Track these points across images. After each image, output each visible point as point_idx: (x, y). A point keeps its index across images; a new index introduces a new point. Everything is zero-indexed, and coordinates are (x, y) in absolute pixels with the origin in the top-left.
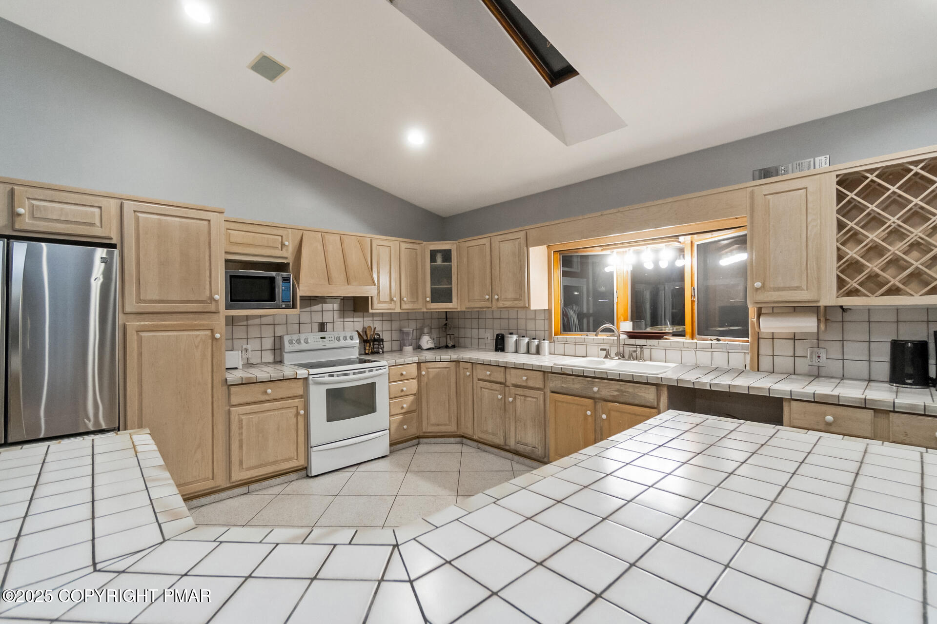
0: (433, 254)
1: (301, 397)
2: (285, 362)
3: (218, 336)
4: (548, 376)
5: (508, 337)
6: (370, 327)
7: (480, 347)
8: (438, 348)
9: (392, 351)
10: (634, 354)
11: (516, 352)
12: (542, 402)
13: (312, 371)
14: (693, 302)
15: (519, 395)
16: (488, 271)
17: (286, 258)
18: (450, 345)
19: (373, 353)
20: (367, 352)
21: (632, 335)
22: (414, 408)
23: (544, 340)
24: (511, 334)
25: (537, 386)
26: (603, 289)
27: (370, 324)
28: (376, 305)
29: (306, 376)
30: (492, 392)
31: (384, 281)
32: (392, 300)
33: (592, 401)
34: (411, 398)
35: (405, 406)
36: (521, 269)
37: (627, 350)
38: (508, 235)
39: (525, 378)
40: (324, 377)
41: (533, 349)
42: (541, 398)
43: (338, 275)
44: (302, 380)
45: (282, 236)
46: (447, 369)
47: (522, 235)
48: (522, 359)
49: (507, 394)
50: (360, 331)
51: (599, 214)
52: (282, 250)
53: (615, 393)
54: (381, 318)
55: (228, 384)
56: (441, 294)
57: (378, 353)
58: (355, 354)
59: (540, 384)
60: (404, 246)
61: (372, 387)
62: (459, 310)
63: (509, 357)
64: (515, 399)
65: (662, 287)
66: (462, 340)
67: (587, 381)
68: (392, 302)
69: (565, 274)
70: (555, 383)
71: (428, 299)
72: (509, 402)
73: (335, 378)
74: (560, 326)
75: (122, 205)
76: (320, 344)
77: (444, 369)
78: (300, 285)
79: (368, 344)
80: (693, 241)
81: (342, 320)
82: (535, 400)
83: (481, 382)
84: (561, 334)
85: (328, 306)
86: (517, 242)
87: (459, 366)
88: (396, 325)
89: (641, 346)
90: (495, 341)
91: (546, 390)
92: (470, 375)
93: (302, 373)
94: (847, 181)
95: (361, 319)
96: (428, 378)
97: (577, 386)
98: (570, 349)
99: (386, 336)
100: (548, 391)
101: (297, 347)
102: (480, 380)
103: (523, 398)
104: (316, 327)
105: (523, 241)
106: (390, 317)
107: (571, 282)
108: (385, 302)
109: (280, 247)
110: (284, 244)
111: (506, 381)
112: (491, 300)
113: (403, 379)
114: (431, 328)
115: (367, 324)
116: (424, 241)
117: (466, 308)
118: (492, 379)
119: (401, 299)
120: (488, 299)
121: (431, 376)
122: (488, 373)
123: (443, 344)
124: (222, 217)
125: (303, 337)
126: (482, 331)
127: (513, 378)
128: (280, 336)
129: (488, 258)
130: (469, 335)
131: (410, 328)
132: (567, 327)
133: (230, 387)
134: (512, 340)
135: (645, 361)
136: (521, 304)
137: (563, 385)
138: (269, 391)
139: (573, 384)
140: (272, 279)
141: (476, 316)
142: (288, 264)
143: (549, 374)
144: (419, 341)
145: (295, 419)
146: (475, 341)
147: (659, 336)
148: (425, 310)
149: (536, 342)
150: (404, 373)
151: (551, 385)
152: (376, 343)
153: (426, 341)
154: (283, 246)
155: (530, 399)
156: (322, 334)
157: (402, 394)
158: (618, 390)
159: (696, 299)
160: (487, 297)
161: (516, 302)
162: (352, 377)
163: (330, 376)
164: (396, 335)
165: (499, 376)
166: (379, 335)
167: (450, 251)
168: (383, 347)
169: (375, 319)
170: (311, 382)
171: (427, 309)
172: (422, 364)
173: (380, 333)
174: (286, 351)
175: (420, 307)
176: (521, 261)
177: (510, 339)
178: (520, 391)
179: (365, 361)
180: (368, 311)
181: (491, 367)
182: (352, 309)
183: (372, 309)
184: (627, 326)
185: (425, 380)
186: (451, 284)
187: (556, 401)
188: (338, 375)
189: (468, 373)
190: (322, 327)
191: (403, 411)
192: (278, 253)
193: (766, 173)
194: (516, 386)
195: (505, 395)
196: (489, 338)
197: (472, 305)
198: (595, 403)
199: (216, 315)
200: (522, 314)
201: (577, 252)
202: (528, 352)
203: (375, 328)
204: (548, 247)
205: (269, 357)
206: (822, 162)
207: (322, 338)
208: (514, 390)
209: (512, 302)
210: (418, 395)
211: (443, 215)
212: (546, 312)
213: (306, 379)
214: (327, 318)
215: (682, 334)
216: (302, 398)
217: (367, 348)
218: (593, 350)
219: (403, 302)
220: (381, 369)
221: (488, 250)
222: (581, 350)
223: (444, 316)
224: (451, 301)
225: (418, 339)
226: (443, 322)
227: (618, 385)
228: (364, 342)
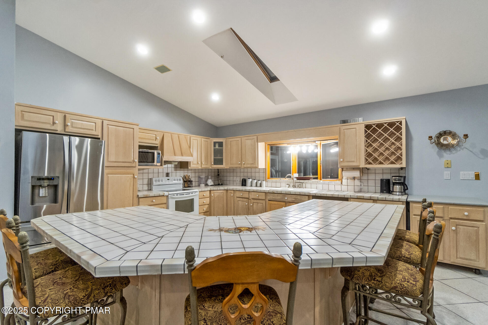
0: (215, 143)
1: (165, 204)
2: (153, 190)
3: (136, 177)
4: (267, 194)
5: (248, 180)
6: (187, 175)
7: (234, 185)
8: (215, 185)
9: (195, 186)
10: (299, 186)
11: (251, 186)
12: (264, 205)
13: (170, 193)
14: (321, 166)
15: (255, 203)
16: (240, 152)
17: (157, 144)
18: (220, 184)
19: (188, 187)
20: (186, 186)
21: (298, 179)
22: (208, 210)
23: (263, 181)
24: (249, 178)
25: (263, 199)
26: (286, 160)
27: (187, 174)
28: (192, 165)
29: (168, 195)
30: (243, 202)
31: (195, 154)
32: (198, 163)
33: (284, 203)
34: (207, 206)
35: (205, 209)
36: (255, 151)
37: (297, 184)
38: (249, 137)
39: (257, 195)
40: (174, 195)
41: (259, 185)
42: (264, 203)
43: (178, 151)
44: (166, 197)
45: (156, 135)
46: (223, 193)
47: (255, 137)
48: (254, 188)
49: (250, 202)
50: (183, 177)
51: (287, 131)
52: (156, 141)
54: (191, 171)
55: (139, 197)
56: (218, 161)
57: (190, 187)
58: (181, 187)
59: (264, 198)
60: (203, 140)
61: (192, 200)
62: (226, 168)
63: (248, 188)
64: (253, 204)
65: (308, 160)
66: (225, 182)
67: (283, 195)
69: (272, 154)
70: (270, 197)
71: (213, 163)
72: (251, 205)
73: (179, 196)
75: (103, 122)
76: (167, 182)
77: (221, 193)
78: (164, 156)
79: (186, 183)
80: (321, 143)
81: (175, 172)
82: (261, 204)
83: (238, 198)
84: (270, 179)
85: (170, 165)
86: (253, 140)
87: (228, 192)
88: (197, 174)
89: (302, 183)
90: (241, 182)
91: (266, 200)
92: (233, 196)
93: (166, 194)
94: (368, 127)
95: (183, 172)
96: (214, 197)
97: (279, 197)
98: (274, 184)
99: (193, 179)
101: (158, 183)
102: (237, 197)
103: (257, 204)
104: (165, 175)
105: (256, 140)
106: (195, 171)
107: (274, 157)
108: (195, 164)
109: (155, 140)
110: (157, 138)
111: (249, 197)
112: (241, 164)
113: (204, 197)
114: (212, 176)
116: (211, 138)
117: (230, 167)
118: (243, 197)
119: (201, 163)
120: (240, 164)
121: (215, 196)
122: (242, 194)
123: (217, 183)
124: (138, 127)
125: (160, 179)
126: (235, 178)
127: (252, 196)
128: (151, 179)
129: (240, 146)
130: (228, 179)
131: (203, 176)
133: (139, 198)
135: (303, 188)
136: (255, 166)
137: (273, 198)
138: (154, 201)
139: (278, 197)
140: (154, 153)
141: (233, 170)
142: (158, 147)
143: (268, 194)
146: (231, 182)
147: (308, 179)
148: (211, 168)
149: (260, 182)
150: (205, 195)
151: (268, 198)
152: (189, 182)
153: (210, 182)
154: (156, 139)
155: (260, 204)
156: (168, 178)
157: (204, 204)
158: (295, 198)
159: (322, 165)
160: (239, 163)
161: (252, 165)
162: (185, 196)
163: (177, 195)
164: (197, 179)
165: (246, 195)
166: (190, 179)
167: (222, 142)
168: (192, 184)
169: (189, 171)
170: (169, 197)
171: (212, 168)
172: (211, 191)
173: (191, 178)
174: (154, 185)
175: (209, 166)
176: (255, 148)
178: (255, 201)
179: (185, 190)
180: (188, 168)
181: (243, 192)
182: (180, 167)
183: (190, 167)
184: (296, 175)
185: (213, 198)
186: (222, 157)
187: (271, 204)
188: (180, 195)
189: (232, 195)
190: (167, 175)
191: (204, 211)
192: (154, 142)
193: (344, 122)
194: (253, 199)
195: (249, 203)
196: (238, 181)
197: (232, 166)
198: (286, 204)
199: (135, 168)
201: (277, 145)
202: (256, 186)
203: (189, 176)
204: (265, 143)
205: (146, 187)
207: (168, 179)
208: (252, 201)
209: (250, 165)
210: (210, 205)
211: (218, 126)
212: (264, 170)
213: (167, 196)
214: (169, 171)
215: (317, 178)
216: (166, 204)
217: (186, 184)
218: (283, 184)
219: (202, 165)
220: (196, 193)
221: (240, 143)
222: (278, 185)
223: (217, 171)
224: (222, 164)
225: (206, 181)
226: (217, 174)
227: (294, 196)
228: (184, 182)
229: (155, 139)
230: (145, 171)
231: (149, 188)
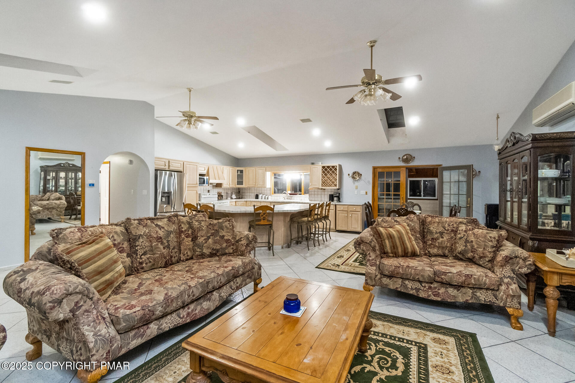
0: (238, 171)
4: (271, 203)
7: (250, 198)
8: (237, 198)
9: (226, 199)
10: (290, 198)
14: (303, 187)
16: (255, 177)
17: (206, 173)
18: (241, 197)
19: (221, 199)
20: (219, 199)
21: (290, 194)
23: (269, 195)
24: (260, 194)
26: (284, 183)
28: (224, 186)
31: (226, 178)
36: (264, 178)
38: (260, 168)
39: (266, 204)
41: (266, 198)
43: (217, 177)
45: (205, 167)
46: (243, 203)
47: (265, 168)
48: (263, 200)
50: (217, 193)
51: (284, 166)
56: (240, 182)
58: (217, 199)
60: (231, 169)
62: (245, 187)
63: (260, 200)
66: (244, 196)
69: (275, 178)
71: (236, 184)
74: (273, 193)
75: (184, 163)
76: (209, 196)
78: (209, 180)
80: (304, 174)
81: (213, 190)
86: (263, 170)
88: (227, 191)
89: (292, 197)
90: (255, 196)
94: (323, 167)
98: (276, 198)
99: (223, 194)
101: (205, 196)
104: (207, 191)
105: (265, 170)
106: (224, 189)
107: (276, 180)
108: (226, 185)
114: (235, 193)
115: (219, 191)
116: (236, 167)
117: (247, 187)
119: (230, 184)
120: (254, 184)
122: (256, 204)
126: (251, 194)
128: (200, 194)
129: (255, 174)
130: (246, 195)
131: (229, 192)
132: (275, 193)
134: (260, 196)
136: (264, 186)
140: (204, 178)
141: (249, 189)
146: (248, 197)
147: (296, 194)
148: (235, 187)
149: (267, 196)
150: (232, 204)
152: (221, 196)
153: (234, 196)
154: (205, 170)
162: (222, 204)
164: (226, 194)
165: (259, 204)
167: (243, 170)
168: (223, 198)
172: (235, 201)
174: (202, 197)
175: (233, 186)
176: (264, 175)
180: (221, 187)
181: (257, 202)
182: (216, 187)
184: (289, 192)
186: (243, 180)
189: (250, 204)
190: (209, 191)
193: (313, 164)
196: (253, 195)
199: (198, 187)
200: (263, 189)
201: (278, 173)
203: (221, 192)
204: (271, 172)
206: (320, 163)
207: (209, 194)
209: (261, 186)
211: (239, 158)
212: (270, 188)
214: (210, 189)
215: (301, 194)
218: (281, 198)
221: (255, 171)
222: (278, 198)
223: (238, 189)
224: (243, 184)
225: (231, 196)
226: (238, 191)
228: (218, 196)
231: (199, 200)
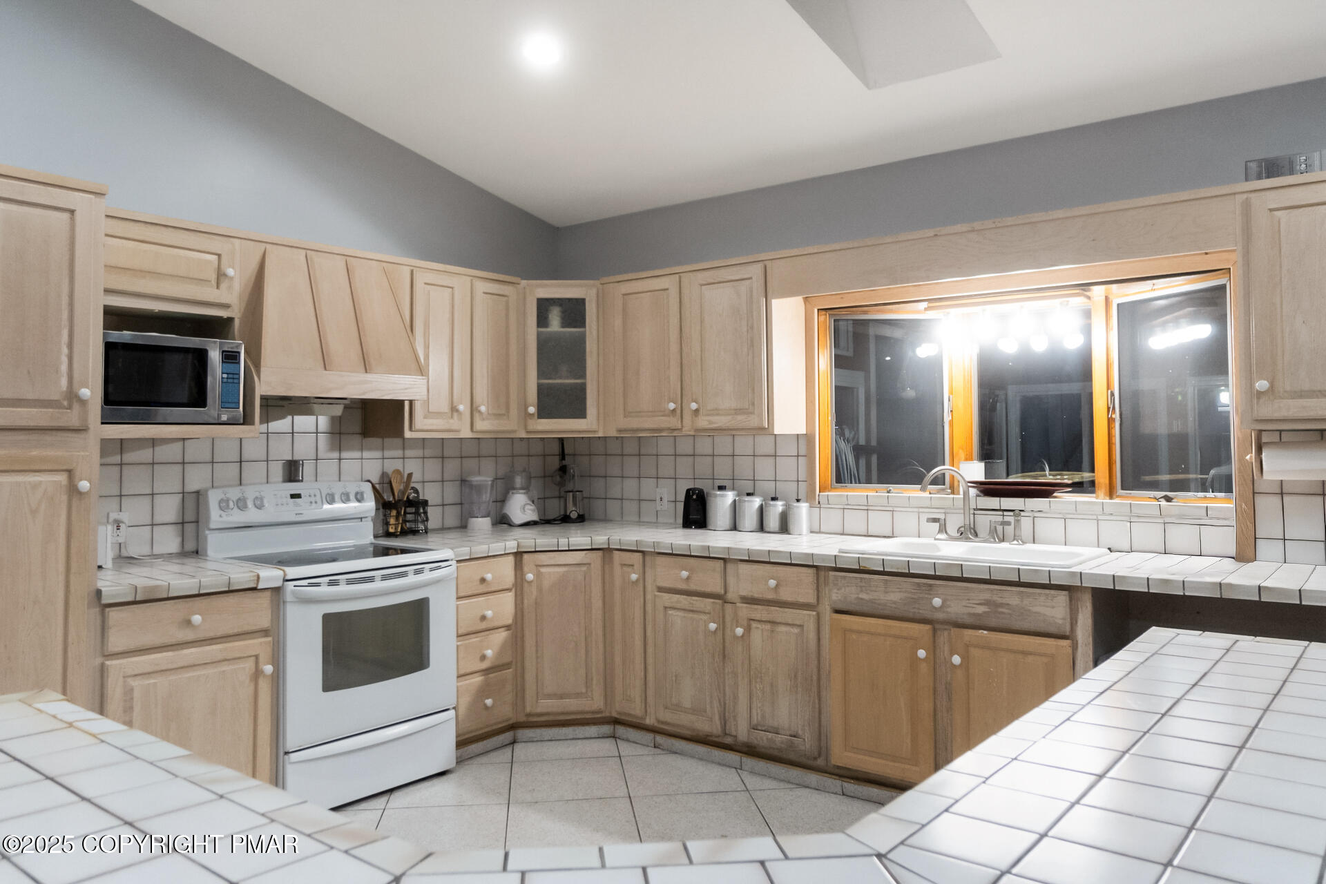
0: (544, 306)
1: (265, 632)
2: (210, 552)
3: (84, 485)
4: (826, 578)
5: (716, 496)
6: (397, 472)
7: (642, 519)
8: (544, 522)
9: (443, 529)
10: (1000, 528)
11: (734, 528)
12: (812, 636)
13: (293, 572)
14: (1110, 421)
15: (759, 621)
16: (674, 348)
17: (226, 306)
18: (574, 515)
19: (405, 533)
20: (391, 530)
21: (989, 489)
22: (507, 659)
23: (798, 500)
24: (721, 488)
25: (801, 600)
27: (398, 465)
28: (419, 421)
29: (278, 584)
30: (695, 616)
31: (438, 365)
32: (454, 409)
33: (927, 627)
34: (500, 636)
35: (489, 653)
36: (753, 345)
37: (984, 521)
38: (723, 271)
39: (772, 583)
40: (318, 585)
41: (773, 521)
42: (811, 626)
43: (341, 343)
44: (268, 594)
45: (219, 255)
46: (584, 568)
47: (757, 270)
48: (750, 541)
49: (728, 619)
50: (375, 480)
51: (931, 233)
52: (218, 288)
53: (981, 609)
54: (419, 453)
55: (105, 601)
56: (562, 399)
57: (414, 532)
58: (365, 534)
59: (808, 596)
60: (481, 287)
61: (419, 610)
62: (600, 435)
63: (717, 539)
64: (748, 629)
65: (1001, 393)
66: (597, 505)
67: (918, 584)
68: (455, 414)
70: (843, 592)
71: (532, 410)
72: (735, 637)
73: (343, 588)
74: (830, 474)
76: (290, 511)
77: (577, 569)
78: (262, 369)
79: (394, 513)
80: (1111, 297)
81: (336, 455)
82: (796, 630)
83: (666, 596)
84: (832, 488)
85: (304, 422)
86: (743, 287)
87: (611, 560)
88: (452, 468)
89: (1017, 513)
90: (681, 507)
91: (821, 608)
92: (637, 580)
93: (270, 576)
95: (378, 454)
96: (540, 589)
97: (894, 595)
98: (855, 520)
99: (430, 493)
100: (826, 609)
101: (237, 517)
102: (661, 589)
103: (768, 627)
104: (277, 471)
105: (758, 284)
106: (440, 449)
109: (214, 283)
110: (225, 275)
111: (726, 592)
112: (679, 413)
113: (486, 590)
114: (530, 478)
115: (390, 466)
116: (522, 279)
117: (620, 431)
118: (693, 587)
119: (473, 409)
120: (674, 410)
121: (546, 584)
122: (685, 574)
123: (554, 512)
125: (250, 493)
126: (648, 486)
127: (744, 582)
128: (197, 492)
129: (674, 321)
130: (615, 491)
131: (484, 478)
133: (107, 610)
134: (722, 503)
135: (1024, 543)
136: (753, 421)
137: (861, 596)
138: (197, 619)
139: (886, 592)
140: (201, 355)
142: (230, 320)
143: (832, 573)
144: (502, 508)
145: (252, 688)
146: (630, 507)
147: (1044, 491)
148: (524, 435)
149: (779, 506)
150: (489, 576)
151: (834, 597)
152: (409, 510)
153: (520, 507)
154: (222, 278)
155: (783, 629)
156: (294, 488)
157: (484, 625)
158: (987, 603)
159: (1117, 416)
160: (672, 406)
161: (740, 418)
162: (378, 585)
163: (331, 583)
164: (452, 493)
165: (710, 580)
166: (416, 491)
167: (581, 302)
168: (427, 520)
169: (408, 453)
170: (289, 597)
171: (528, 432)
172: (526, 556)
173: (418, 486)
174: (212, 526)
175: (512, 426)
176: (752, 328)
177: (719, 500)
178: (760, 612)
179: (386, 552)
180: (399, 432)
181: (692, 560)
182: (358, 429)
183: (411, 429)
184: (975, 471)
185: (531, 594)
186: (583, 376)
187: (846, 631)
188: (350, 582)
189: (634, 577)
190: (292, 471)
191: (485, 665)
192: (209, 293)
193: (1272, 167)
194: (750, 601)
195: (724, 622)
196: (666, 499)
197: (634, 423)
198: (935, 631)
199: (82, 435)
200: (744, 445)
201: (865, 313)
202: (761, 528)
203: (410, 475)
204: (806, 299)
205: (169, 541)
207: (293, 496)
208: (745, 611)
209: (730, 417)
210: (516, 629)
211: (555, 221)
212: (802, 442)
213: (277, 590)
214: (303, 449)
215: (1089, 488)
216: (266, 636)
217: (392, 521)
218: (907, 520)
219: (477, 416)
220: (439, 568)
221: (674, 302)
222: (879, 521)
223: (556, 449)
224: (582, 414)
225: (502, 501)
226: (555, 463)
227: (985, 592)
228: (385, 506)
229: (213, 277)
230: (163, 453)
231: (190, 546)
